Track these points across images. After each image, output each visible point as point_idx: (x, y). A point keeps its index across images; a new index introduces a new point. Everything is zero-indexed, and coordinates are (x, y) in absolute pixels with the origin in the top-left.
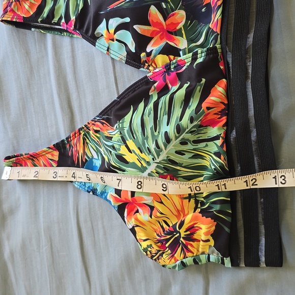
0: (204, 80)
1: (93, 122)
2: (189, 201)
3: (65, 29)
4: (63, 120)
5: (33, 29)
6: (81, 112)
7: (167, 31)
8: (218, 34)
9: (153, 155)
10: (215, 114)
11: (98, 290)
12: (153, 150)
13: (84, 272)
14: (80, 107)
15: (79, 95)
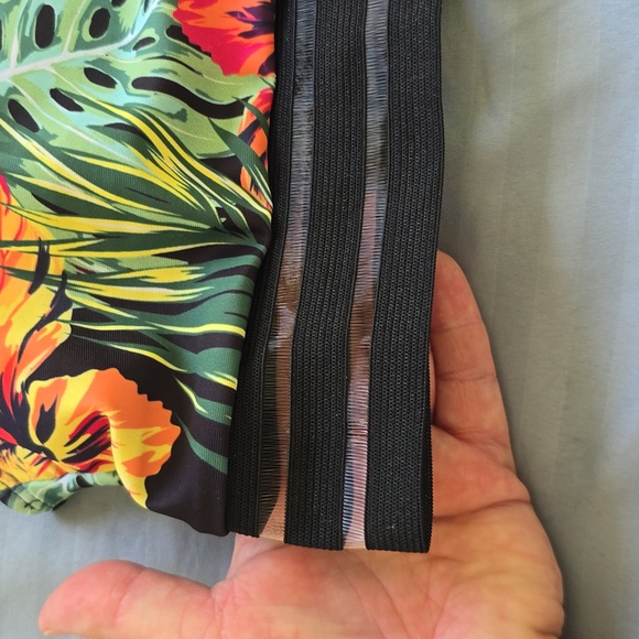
2: (32, 290)
10: (234, 14)
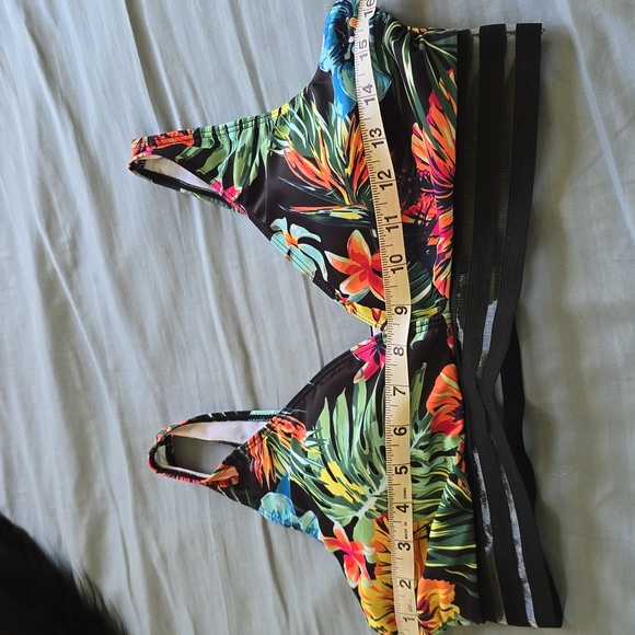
0: (425, 365)
1: (279, 419)
3: (221, 194)
4: (234, 366)
5: (182, 190)
6: (260, 353)
7: (373, 270)
8: (446, 300)
9: (369, 485)
10: (448, 414)
11: (301, 629)
12: (368, 478)
13: (277, 596)
14: (258, 345)
15: (254, 328)
